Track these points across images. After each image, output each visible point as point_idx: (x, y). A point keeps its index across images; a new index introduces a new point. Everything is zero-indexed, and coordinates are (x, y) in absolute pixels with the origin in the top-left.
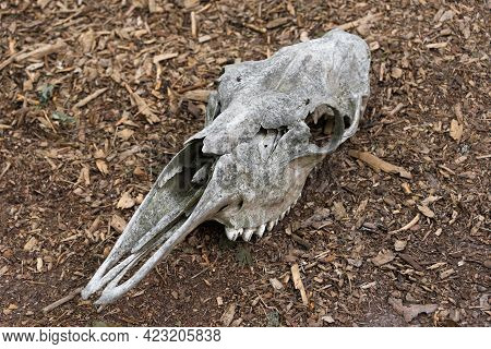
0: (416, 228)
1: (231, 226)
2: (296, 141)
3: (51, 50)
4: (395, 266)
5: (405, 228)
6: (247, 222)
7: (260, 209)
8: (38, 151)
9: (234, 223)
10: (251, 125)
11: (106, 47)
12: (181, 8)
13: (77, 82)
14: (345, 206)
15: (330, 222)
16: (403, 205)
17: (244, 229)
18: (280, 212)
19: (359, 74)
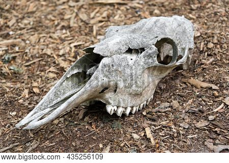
0: (221, 111)
2: (150, 56)
3: (13, 42)
4: (209, 127)
5: (215, 111)
6: (119, 102)
7: (127, 95)
9: (111, 102)
10: (123, 46)
11: (44, 42)
12: (87, 24)
13: (26, 56)
14: (179, 102)
15: (170, 109)
16: (214, 101)
17: (117, 107)
18: (139, 102)
19: (188, 38)
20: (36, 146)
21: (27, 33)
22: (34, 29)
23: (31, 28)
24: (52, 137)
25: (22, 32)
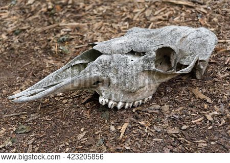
0: (199, 123)
1: (102, 96)
3: (78, 26)
4: (178, 136)
5: (193, 122)
7: (120, 92)
8: (45, 60)
9: (103, 94)
10: (127, 47)
11: (104, 30)
12: (147, 20)
13: (81, 40)
14: (170, 107)
15: (157, 111)
16: (199, 113)
17: (109, 100)
18: (133, 100)
19: (206, 50)
20: (36, 118)
21: (95, 19)
22: (103, 17)
23: (101, 16)
24: (53, 113)
25: (92, 17)
